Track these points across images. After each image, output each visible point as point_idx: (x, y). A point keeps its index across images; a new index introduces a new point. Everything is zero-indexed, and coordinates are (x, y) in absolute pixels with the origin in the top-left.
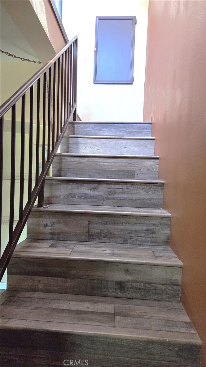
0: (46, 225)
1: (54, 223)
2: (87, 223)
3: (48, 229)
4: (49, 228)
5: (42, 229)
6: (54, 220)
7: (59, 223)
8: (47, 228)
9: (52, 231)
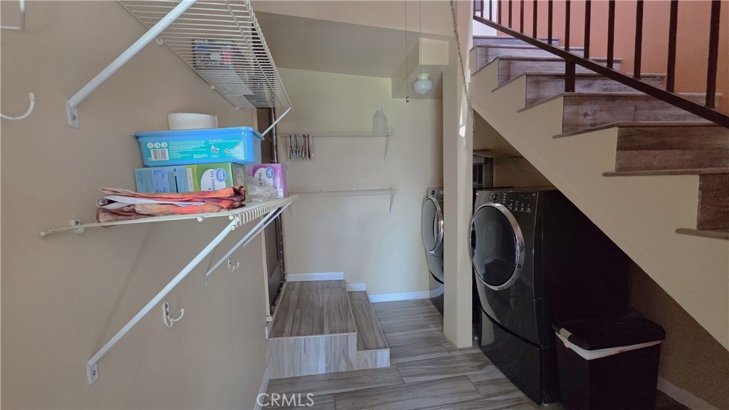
0: (586, 115)
1: (595, 111)
2: (634, 108)
3: (588, 120)
4: (590, 118)
5: (581, 119)
6: (596, 107)
7: (601, 111)
8: (587, 117)
9: (593, 122)
